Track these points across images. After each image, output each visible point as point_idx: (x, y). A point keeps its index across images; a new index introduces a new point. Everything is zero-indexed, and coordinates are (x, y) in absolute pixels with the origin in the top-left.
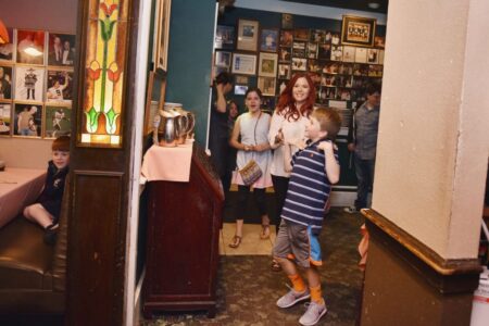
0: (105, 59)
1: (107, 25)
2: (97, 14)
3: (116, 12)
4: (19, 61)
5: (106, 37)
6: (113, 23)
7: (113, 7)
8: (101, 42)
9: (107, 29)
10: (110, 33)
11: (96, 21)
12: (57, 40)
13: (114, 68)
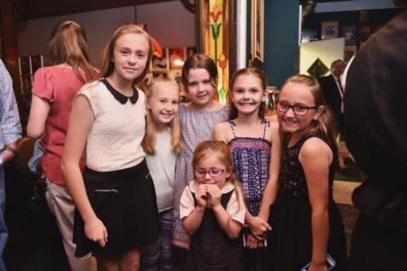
0: (216, 52)
1: (216, 28)
2: (208, 21)
3: (221, 17)
4: (171, 68)
5: (215, 36)
6: (219, 25)
7: (219, 13)
8: (212, 41)
9: (216, 31)
10: (218, 33)
11: (208, 27)
12: (191, 52)
13: (222, 58)
